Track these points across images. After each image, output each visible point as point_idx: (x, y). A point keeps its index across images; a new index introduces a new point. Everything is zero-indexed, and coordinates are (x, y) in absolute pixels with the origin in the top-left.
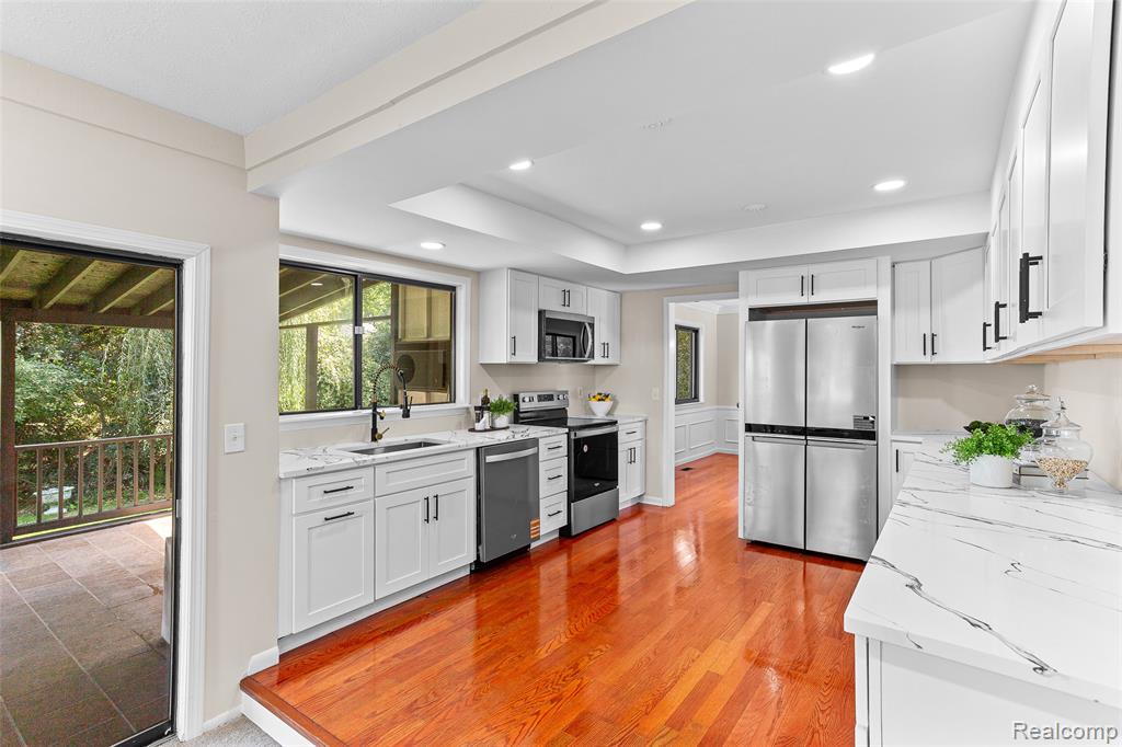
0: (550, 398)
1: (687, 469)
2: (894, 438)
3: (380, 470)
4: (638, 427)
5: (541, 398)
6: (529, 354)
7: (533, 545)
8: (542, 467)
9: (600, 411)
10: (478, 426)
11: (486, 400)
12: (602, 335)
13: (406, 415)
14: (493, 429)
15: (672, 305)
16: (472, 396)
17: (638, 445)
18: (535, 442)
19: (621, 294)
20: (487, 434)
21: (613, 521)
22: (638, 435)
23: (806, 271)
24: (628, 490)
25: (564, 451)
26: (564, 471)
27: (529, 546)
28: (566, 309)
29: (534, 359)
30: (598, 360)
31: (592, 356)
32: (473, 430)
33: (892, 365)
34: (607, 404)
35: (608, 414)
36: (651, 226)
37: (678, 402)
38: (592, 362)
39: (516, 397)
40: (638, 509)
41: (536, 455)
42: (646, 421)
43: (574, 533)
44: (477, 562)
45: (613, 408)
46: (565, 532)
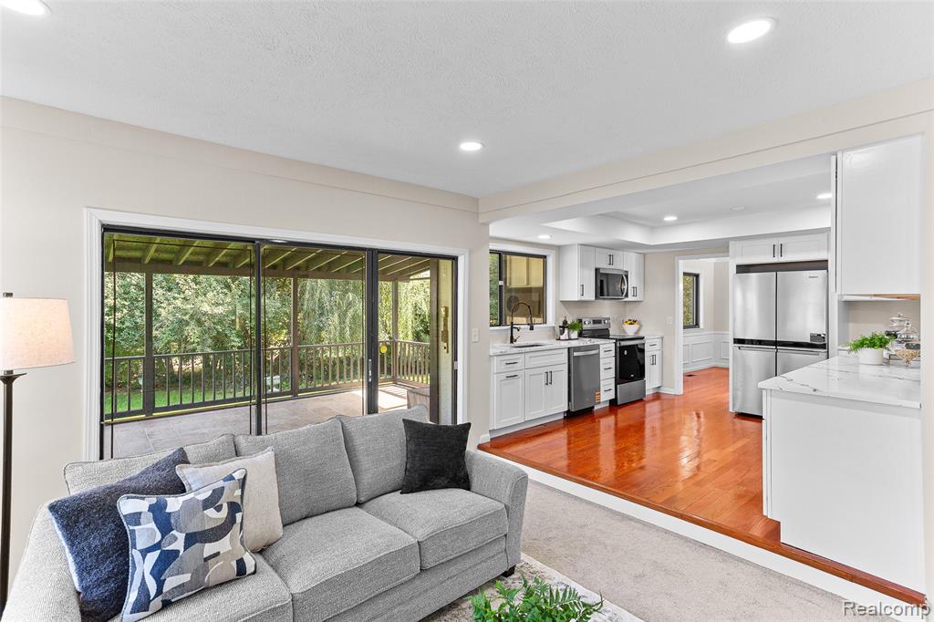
0: (599, 322)
1: (690, 376)
2: (840, 348)
3: (528, 356)
4: (658, 342)
5: (595, 322)
6: (590, 294)
7: (596, 408)
8: (602, 361)
9: (630, 331)
10: (562, 337)
11: (565, 322)
12: (633, 281)
13: (532, 329)
14: (570, 339)
15: (681, 262)
16: (557, 319)
17: (657, 353)
18: (597, 347)
19: (644, 254)
20: (567, 342)
21: (642, 400)
22: (658, 347)
23: (777, 242)
24: (652, 381)
25: (613, 353)
26: (613, 365)
27: (593, 407)
28: (611, 267)
29: (592, 297)
30: (630, 298)
31: (627, 296)
32: (559, 339)
33: (839, 302)
34: (635, 327)
35: (636, 333)
36: (670, 219)
37: (685, 327)
38: (626, 299)
39: (580, 321)
40: (657, 396)
41: (599, 354)
42: (662, 338)
43: (619, 403)
44: (568, 412)
45: (639, 330)
46: (613, 403)
